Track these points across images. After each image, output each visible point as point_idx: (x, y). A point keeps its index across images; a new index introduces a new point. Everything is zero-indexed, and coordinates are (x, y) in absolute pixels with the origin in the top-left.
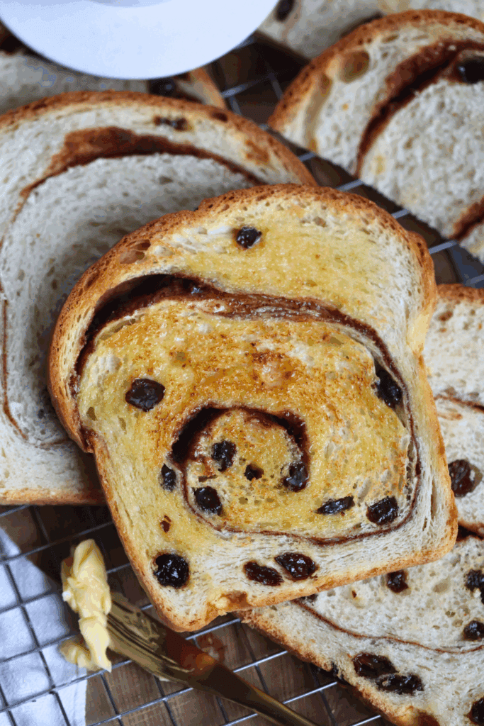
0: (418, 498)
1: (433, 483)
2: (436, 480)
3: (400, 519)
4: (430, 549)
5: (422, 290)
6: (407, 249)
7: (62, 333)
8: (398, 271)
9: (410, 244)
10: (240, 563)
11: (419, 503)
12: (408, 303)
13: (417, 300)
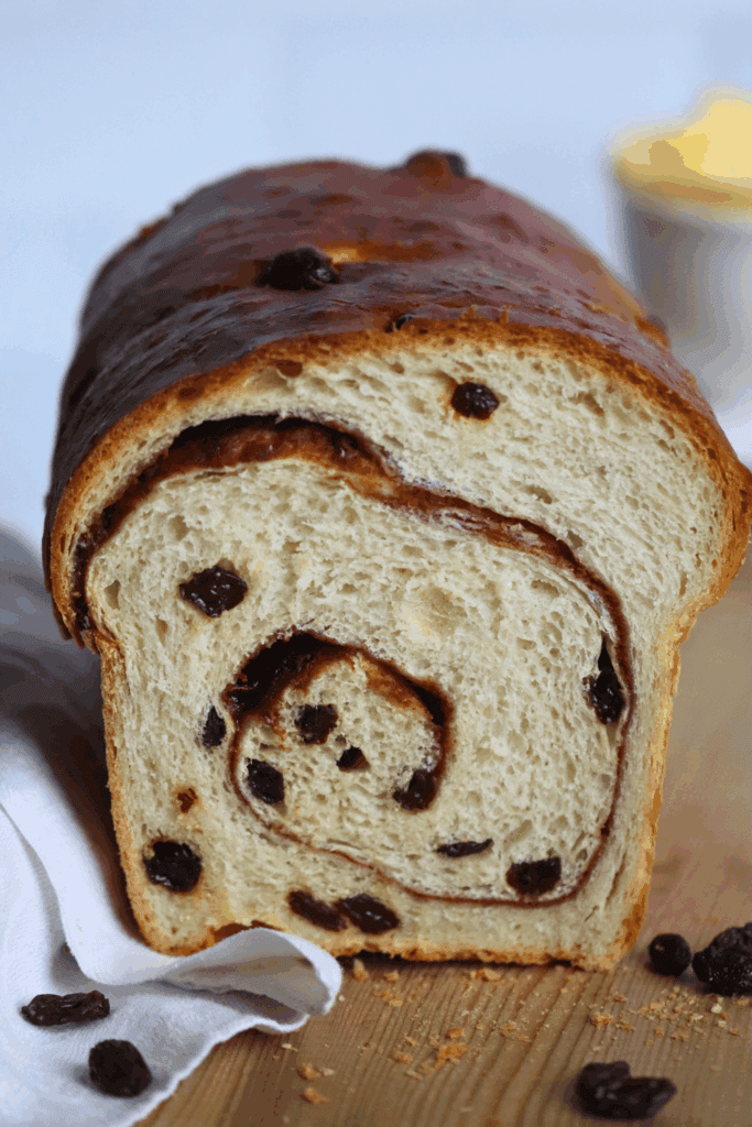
0: (593, 872)
1: (624, 856)
2: (629, 853)
3: (555, 894)
4: (584, 954)
5: (719, 565)
6: (720, 495)
7: (106, 455)
8: (691, 523)
9: (730, 489)
10: (283, 887)
11: (592, 879)
12: (688, 577)
13: (707, 578)
